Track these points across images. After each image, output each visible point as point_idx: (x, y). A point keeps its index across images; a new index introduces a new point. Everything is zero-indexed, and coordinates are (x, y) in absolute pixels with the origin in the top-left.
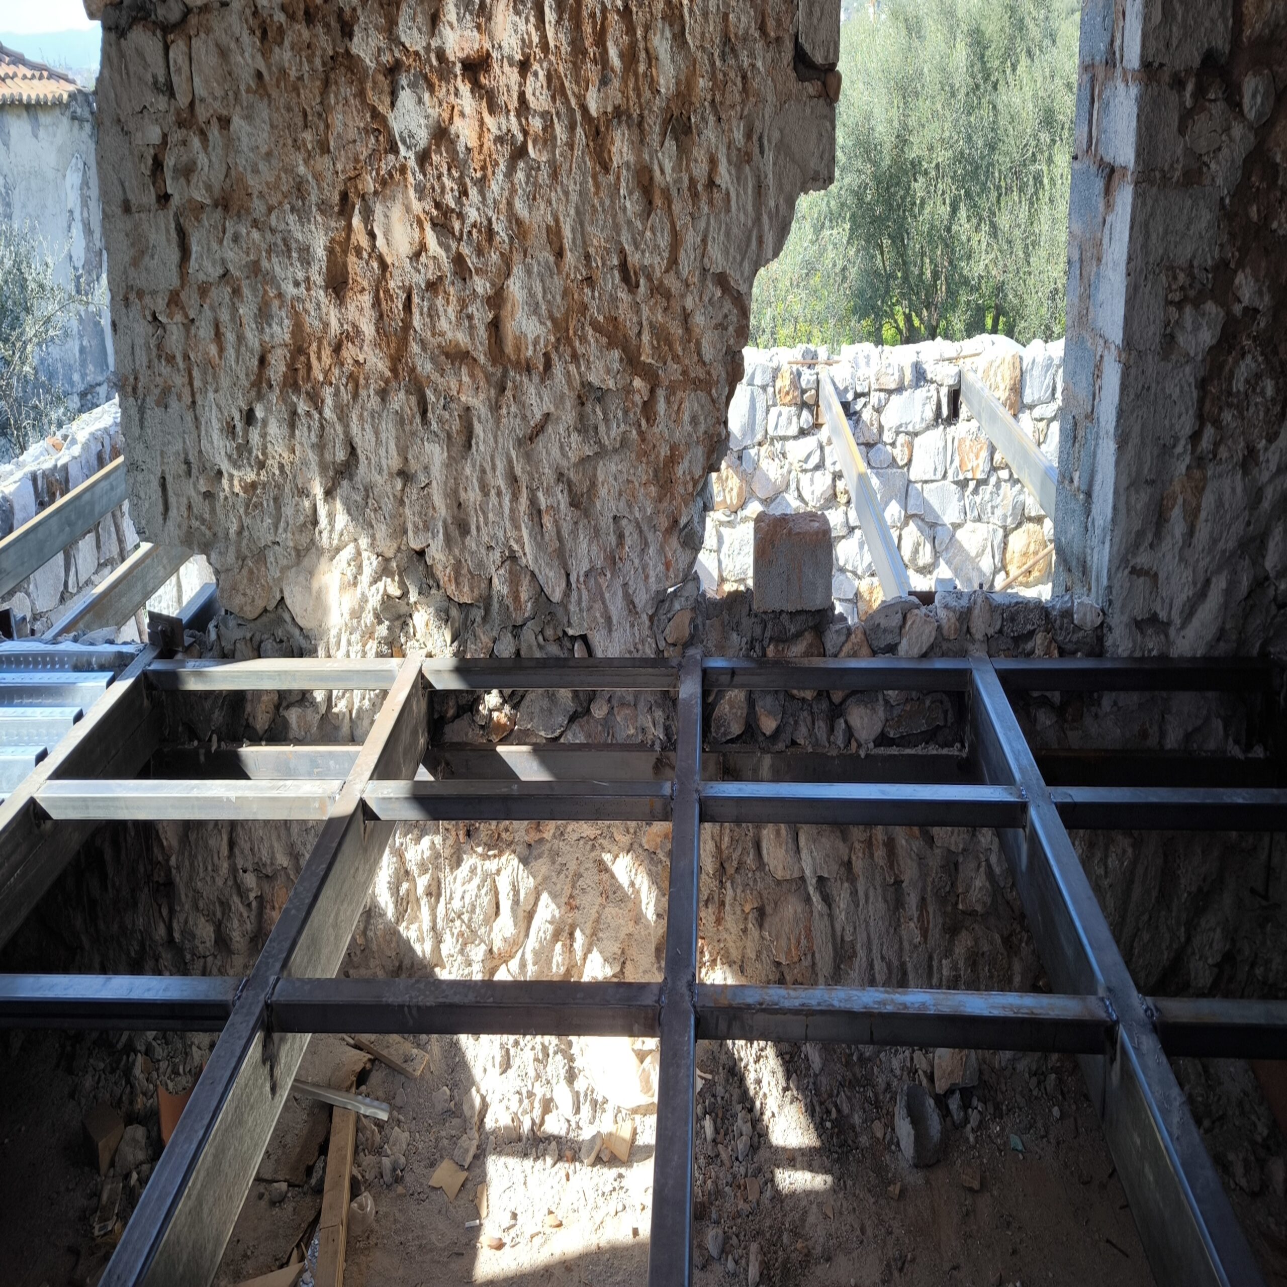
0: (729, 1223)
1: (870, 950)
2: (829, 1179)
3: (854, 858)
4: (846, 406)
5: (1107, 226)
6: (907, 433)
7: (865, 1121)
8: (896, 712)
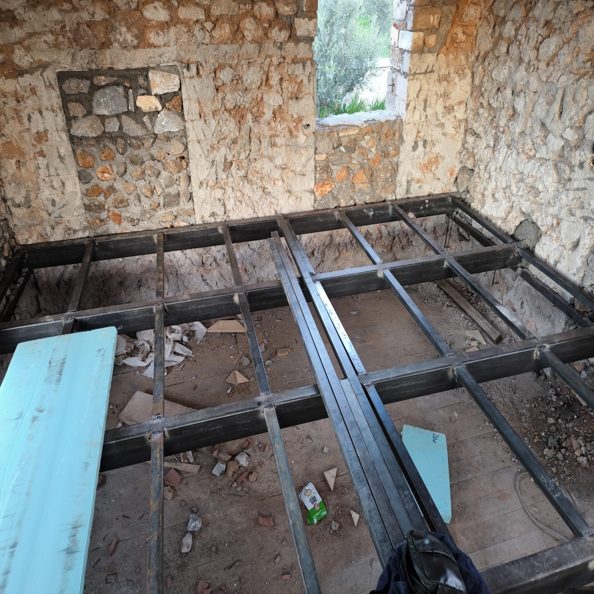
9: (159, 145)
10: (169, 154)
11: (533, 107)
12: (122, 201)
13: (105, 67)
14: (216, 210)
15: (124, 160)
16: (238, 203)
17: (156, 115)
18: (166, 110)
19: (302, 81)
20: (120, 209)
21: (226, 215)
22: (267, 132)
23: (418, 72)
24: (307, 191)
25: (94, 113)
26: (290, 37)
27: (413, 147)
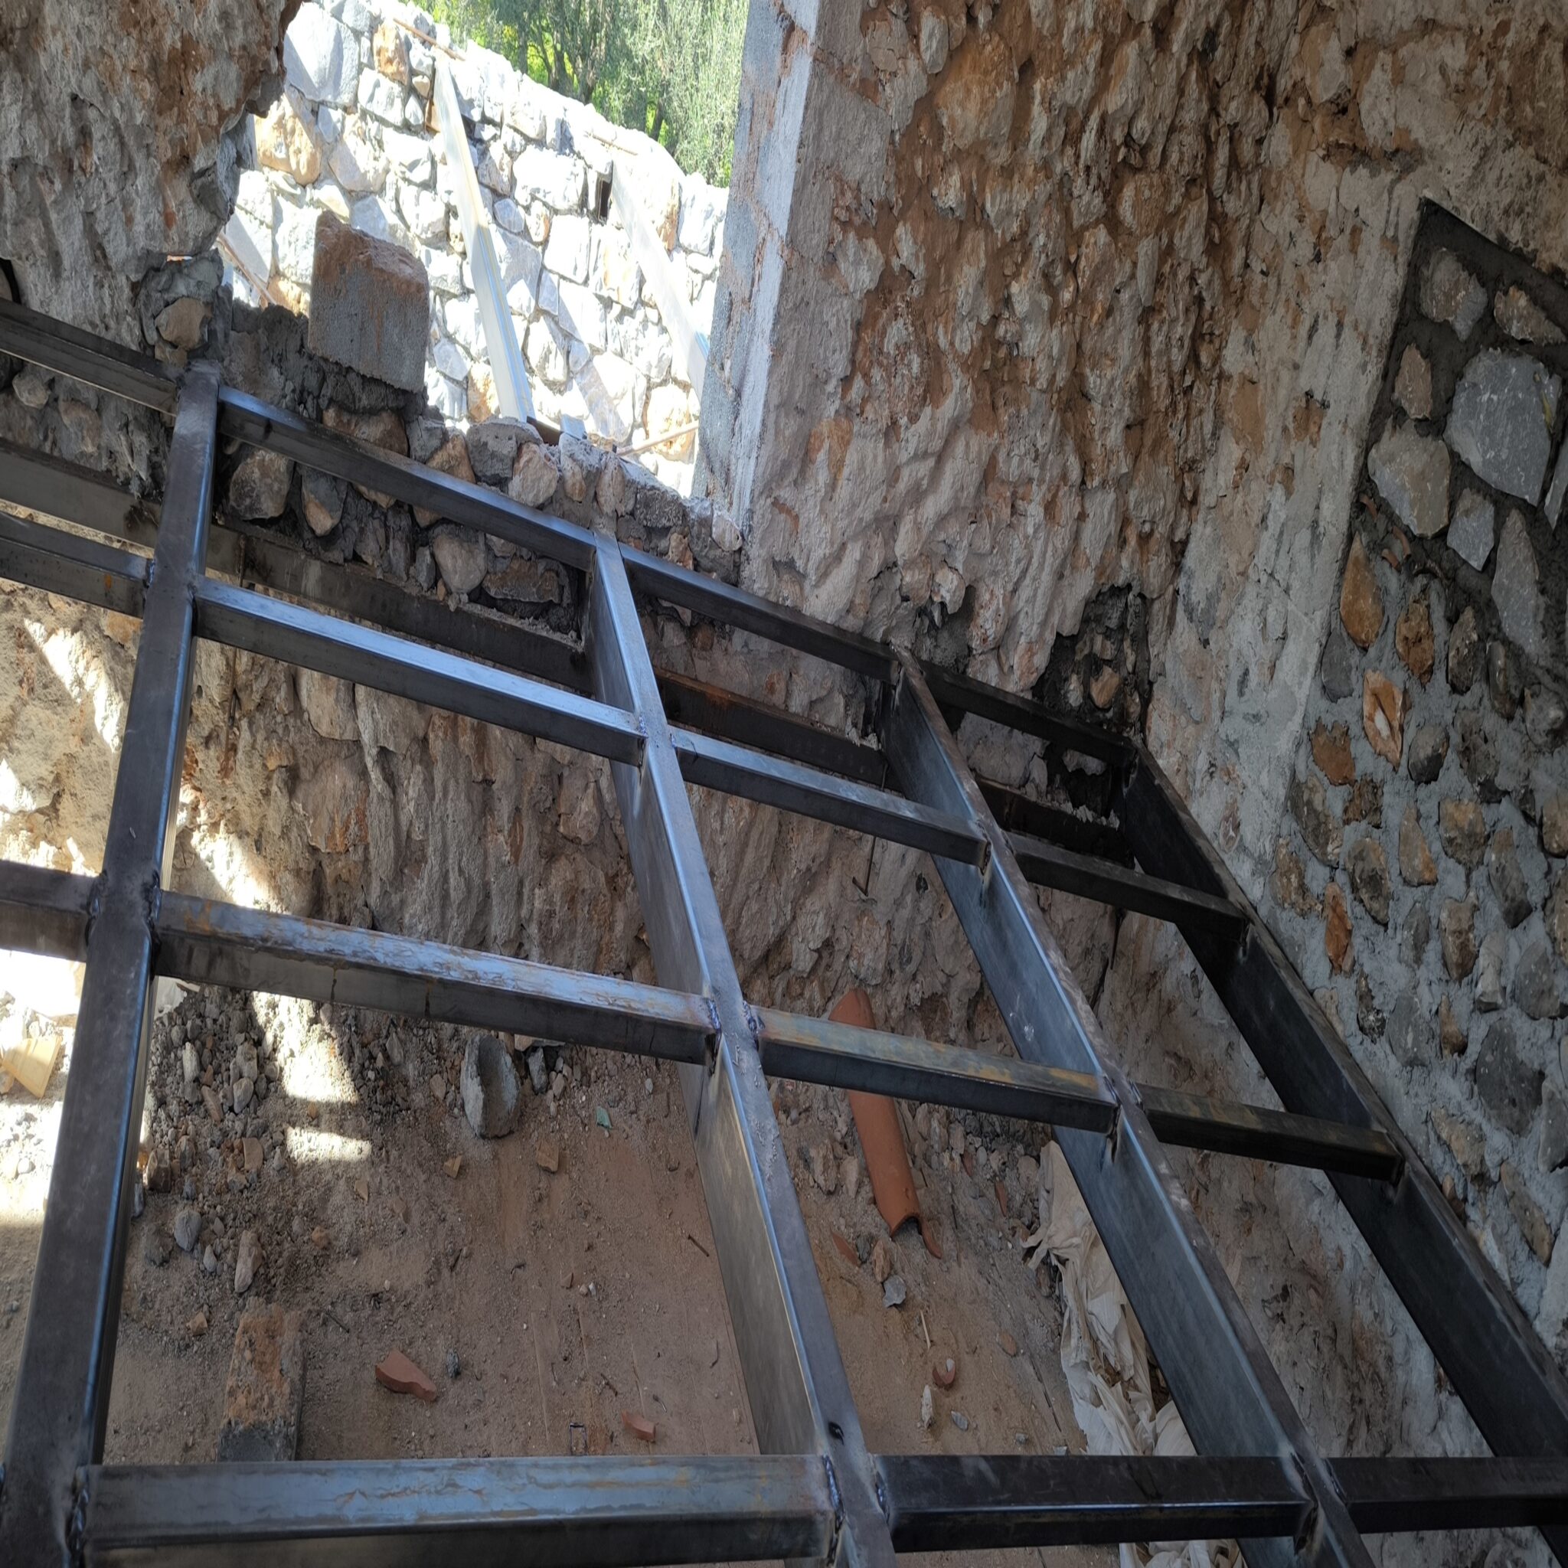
0: (211, 1200)
1: (444, 858)
2: (366, 1146)
3: (431, 736)
4: (469, 125)
5: (782, 89)
6: (545, 204)
7: (422, 1073)
8: (501, 565)
12: (1375, 884)
13: (1545, 255)
15: (1449, 717)
20: (1358, 909)
25: (1447, 433)
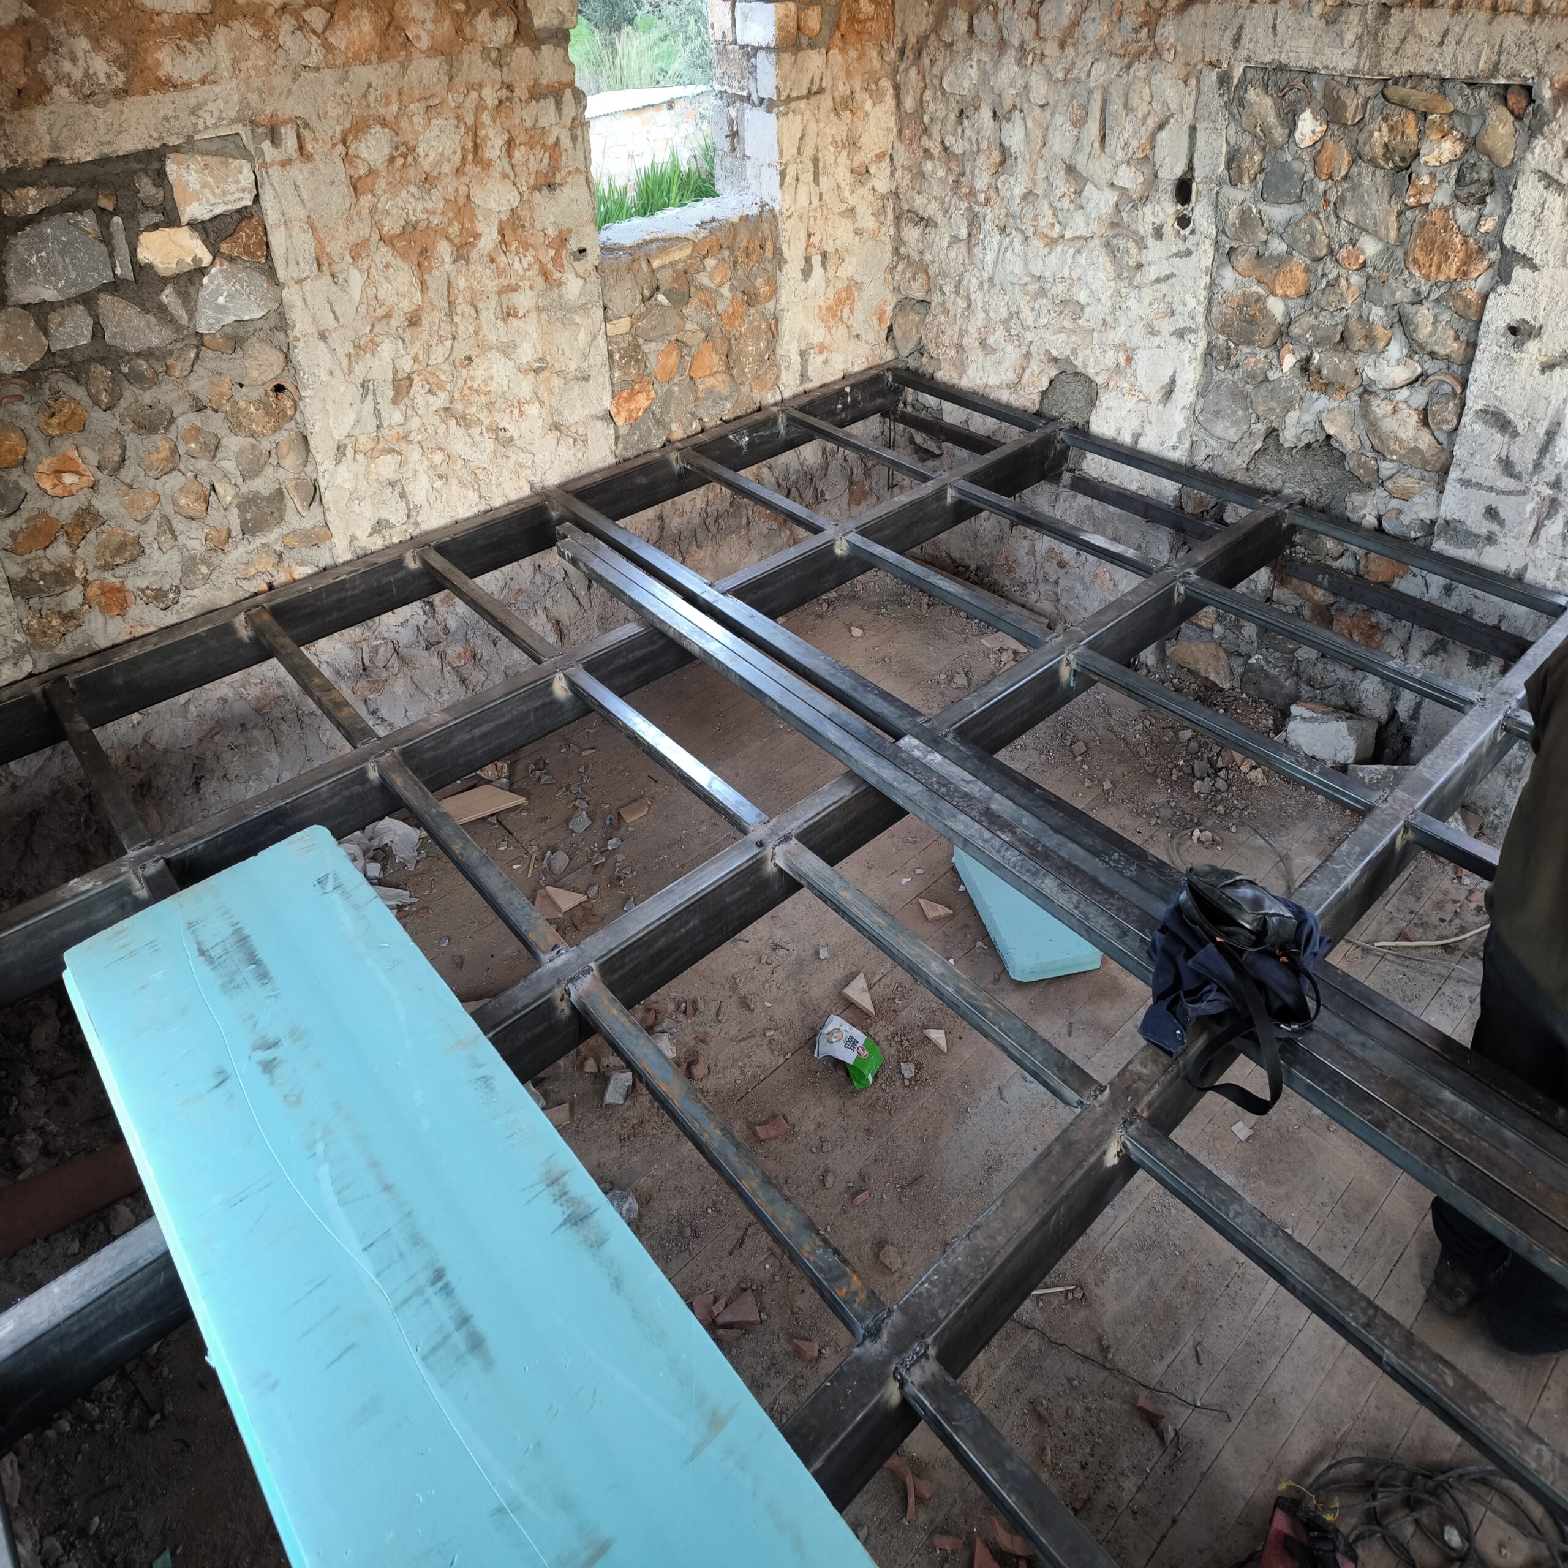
9: (210, 365)
10: (241, 386)
11: (1045, 136)
12: (121, 547)
13: (35, 159)
14: (385, 514)
15: (116, 423)
16: (439, 483)
17: (196, 281)
18: (226, 263)
19: (557, 143)
20: (119, 571)
21: (412, 520)
22: (491, 284)
23: (794, 95)
24: (598, 418)
25: (11, 301)
26: (517, 32)
27: (803, 271)
